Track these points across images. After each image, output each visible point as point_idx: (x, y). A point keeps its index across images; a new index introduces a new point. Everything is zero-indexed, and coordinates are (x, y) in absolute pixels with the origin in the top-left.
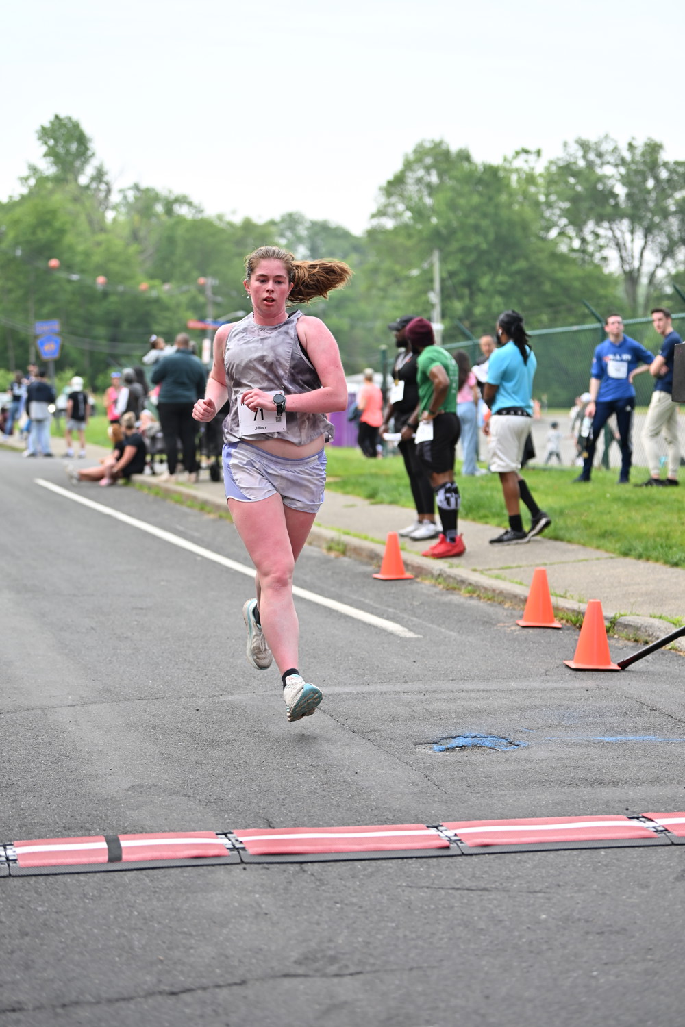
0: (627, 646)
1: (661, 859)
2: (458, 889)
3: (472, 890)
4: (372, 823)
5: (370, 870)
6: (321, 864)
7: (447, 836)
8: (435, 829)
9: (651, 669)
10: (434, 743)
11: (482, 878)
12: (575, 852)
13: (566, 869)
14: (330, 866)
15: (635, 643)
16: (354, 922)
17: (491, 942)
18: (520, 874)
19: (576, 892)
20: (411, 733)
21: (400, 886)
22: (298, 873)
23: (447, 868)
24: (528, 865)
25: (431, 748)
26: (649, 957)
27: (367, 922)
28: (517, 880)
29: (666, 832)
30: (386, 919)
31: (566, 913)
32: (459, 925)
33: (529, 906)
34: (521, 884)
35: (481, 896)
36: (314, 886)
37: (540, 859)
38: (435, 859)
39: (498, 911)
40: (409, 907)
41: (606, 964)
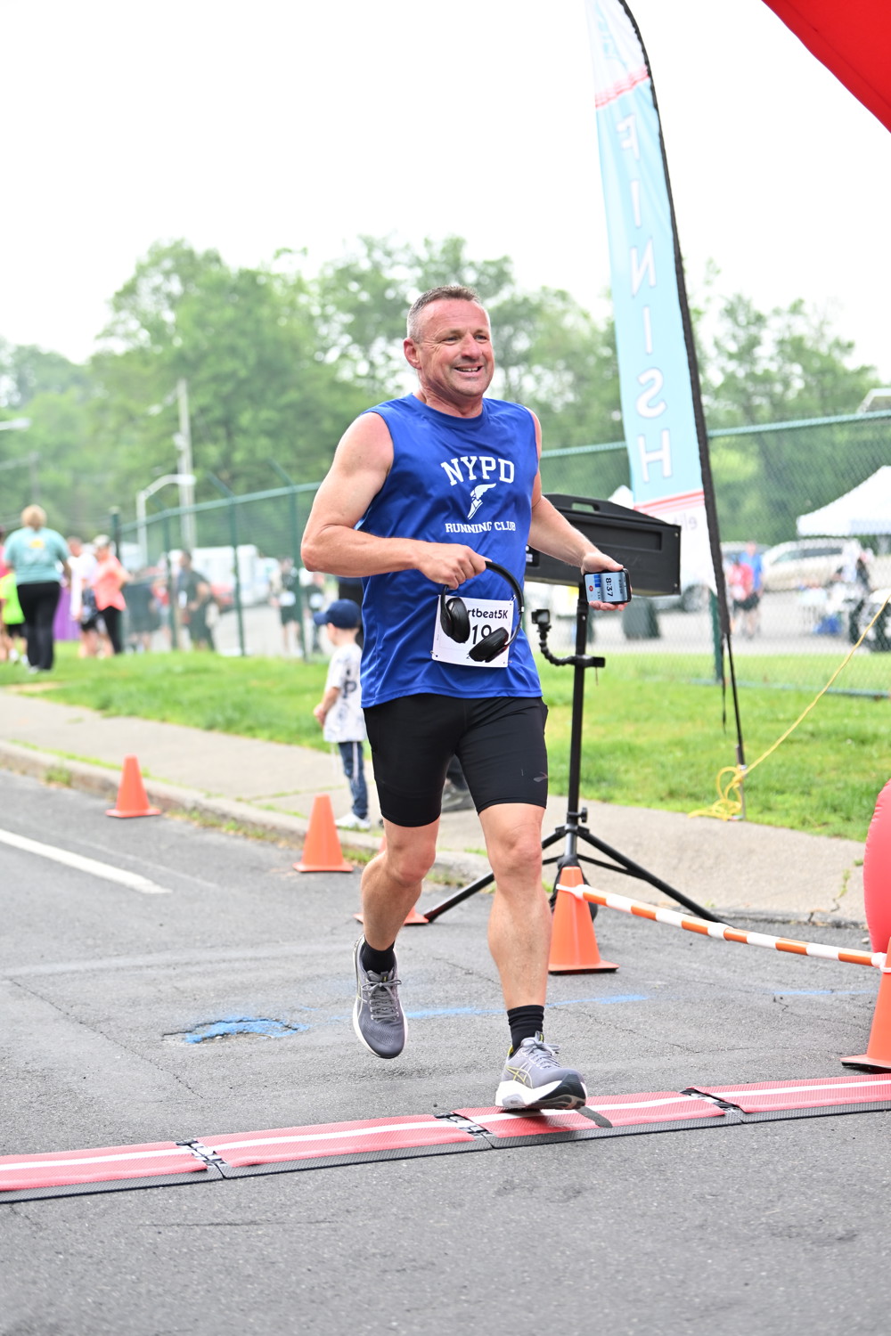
0: (436, 891)
1: (479, 1168)
2: (217, 1224)
3: (236, 1225)
4: (106, 1144)
5: (102, 1206)
6: (38, 1202)
7: (202, 1155)
8: (187, 1147)
9: (466, 919)
10: (187, 1032)
11: (250, 1207)
12: (369, 1166)
13: (356, 1189)
14: (51, 1204)
15: (447, 886)
16: (82, 1278)
17: (262, 1292)
18: (298, 1199)
19: (369, 1219)
20: (156, 1020)
21: (141, 1225)
22: (8, 1215)
23: (204, 1197)
24: (309, 1187)
25: (183, 1039)
26: (463, 1298)
27: (98, 1276)
28: (294, 1207)
29: (485, 1134)
30: (124, 1270)
31: (356, 1247)
32: (219, 1272)
33: (309, 1241)
34: (300, 1212)
35: (247, 1231)
36: (29, 1232)
37: (324, 1178)
38: (188, 1187)
39: (270, 1250)
40: (154, 1253)
41: (408, 1311)
